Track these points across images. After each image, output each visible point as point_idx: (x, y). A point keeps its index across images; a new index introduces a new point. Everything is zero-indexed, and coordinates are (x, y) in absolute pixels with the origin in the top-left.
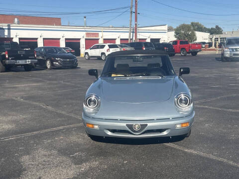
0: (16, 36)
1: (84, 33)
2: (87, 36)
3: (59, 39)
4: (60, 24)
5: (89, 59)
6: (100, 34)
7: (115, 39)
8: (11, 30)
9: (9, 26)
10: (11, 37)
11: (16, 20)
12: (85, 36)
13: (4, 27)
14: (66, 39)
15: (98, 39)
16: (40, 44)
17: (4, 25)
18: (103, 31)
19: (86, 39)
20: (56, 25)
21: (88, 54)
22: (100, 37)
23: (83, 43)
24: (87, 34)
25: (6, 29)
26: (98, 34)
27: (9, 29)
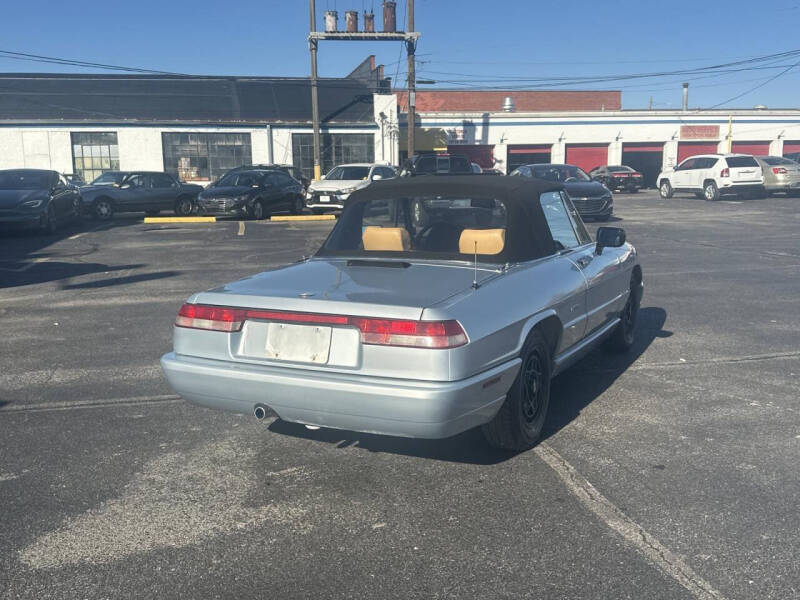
0: (502, 141)
1: (678, 127)
2: (684, 136)
3: (607, 145)
4: (618, 107)
5: (670, 196)
6: (724, 129)
7: (768, 142)
8: (491, 128)
9: (486, 117)
10: (490, 143)
11: (508, 101)
12: (679, 134)
13: (475, 121)
14: (625, 145)
15: (717, 143)
16: (558, 158)
17: (474, 114)
18: (734, 122)
19: (680, 144)
20: (606, 109)
21: (668, 184)
22: (721, 138)
23: (670, 153)
24: (684, 130)
25: (479, 124)
26: (717, 128)
27: (486, 125)
